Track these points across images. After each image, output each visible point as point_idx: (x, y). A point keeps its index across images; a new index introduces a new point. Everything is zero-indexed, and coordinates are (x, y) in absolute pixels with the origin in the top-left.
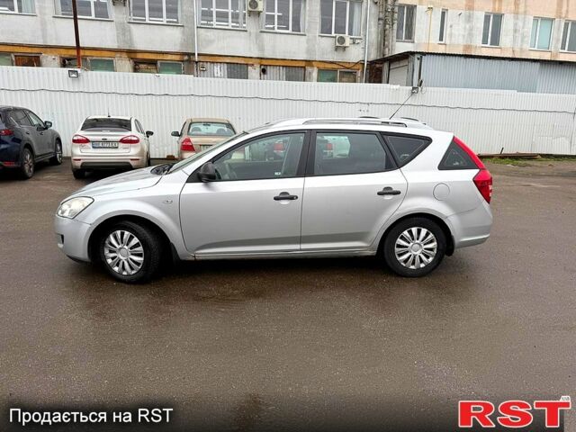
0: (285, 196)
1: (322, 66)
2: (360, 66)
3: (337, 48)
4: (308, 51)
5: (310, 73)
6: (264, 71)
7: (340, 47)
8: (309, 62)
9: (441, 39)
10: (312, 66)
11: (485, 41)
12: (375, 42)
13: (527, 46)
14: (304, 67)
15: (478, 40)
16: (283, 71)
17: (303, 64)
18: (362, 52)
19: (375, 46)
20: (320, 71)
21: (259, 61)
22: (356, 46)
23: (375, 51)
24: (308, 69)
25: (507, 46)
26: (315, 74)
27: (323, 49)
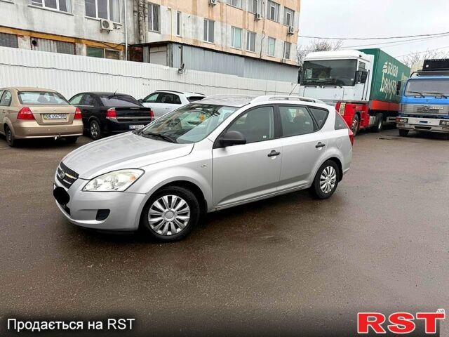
0: (273, 153)
1: (90, 44)
2: (122, 48)
3: (102, 31)
4: (76, 30)
5: (80, 49)
6: (34, 43)
7: (105, 29)
8: (79, 40)
9: (178, 33)
10: (81, 43)
11: (205, 39)
12: (132, 29)
13: (229, 45)
14: (74, 44)
15: (201, 38)
16: (54, 45)
17: (73, 41)
18: (122, 36)
19: (133, 33)
20: (88, 48)
21: (29, 33)
22: (117, 31)
23: (133, 37)
24: (78, 45)
25: (218, 44)
26: (84, 50)
27: (90, 30)
